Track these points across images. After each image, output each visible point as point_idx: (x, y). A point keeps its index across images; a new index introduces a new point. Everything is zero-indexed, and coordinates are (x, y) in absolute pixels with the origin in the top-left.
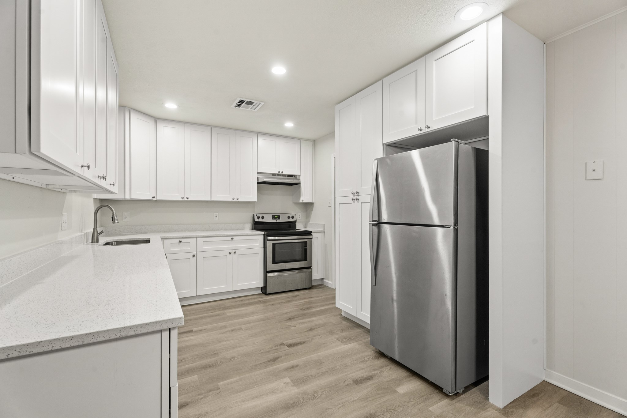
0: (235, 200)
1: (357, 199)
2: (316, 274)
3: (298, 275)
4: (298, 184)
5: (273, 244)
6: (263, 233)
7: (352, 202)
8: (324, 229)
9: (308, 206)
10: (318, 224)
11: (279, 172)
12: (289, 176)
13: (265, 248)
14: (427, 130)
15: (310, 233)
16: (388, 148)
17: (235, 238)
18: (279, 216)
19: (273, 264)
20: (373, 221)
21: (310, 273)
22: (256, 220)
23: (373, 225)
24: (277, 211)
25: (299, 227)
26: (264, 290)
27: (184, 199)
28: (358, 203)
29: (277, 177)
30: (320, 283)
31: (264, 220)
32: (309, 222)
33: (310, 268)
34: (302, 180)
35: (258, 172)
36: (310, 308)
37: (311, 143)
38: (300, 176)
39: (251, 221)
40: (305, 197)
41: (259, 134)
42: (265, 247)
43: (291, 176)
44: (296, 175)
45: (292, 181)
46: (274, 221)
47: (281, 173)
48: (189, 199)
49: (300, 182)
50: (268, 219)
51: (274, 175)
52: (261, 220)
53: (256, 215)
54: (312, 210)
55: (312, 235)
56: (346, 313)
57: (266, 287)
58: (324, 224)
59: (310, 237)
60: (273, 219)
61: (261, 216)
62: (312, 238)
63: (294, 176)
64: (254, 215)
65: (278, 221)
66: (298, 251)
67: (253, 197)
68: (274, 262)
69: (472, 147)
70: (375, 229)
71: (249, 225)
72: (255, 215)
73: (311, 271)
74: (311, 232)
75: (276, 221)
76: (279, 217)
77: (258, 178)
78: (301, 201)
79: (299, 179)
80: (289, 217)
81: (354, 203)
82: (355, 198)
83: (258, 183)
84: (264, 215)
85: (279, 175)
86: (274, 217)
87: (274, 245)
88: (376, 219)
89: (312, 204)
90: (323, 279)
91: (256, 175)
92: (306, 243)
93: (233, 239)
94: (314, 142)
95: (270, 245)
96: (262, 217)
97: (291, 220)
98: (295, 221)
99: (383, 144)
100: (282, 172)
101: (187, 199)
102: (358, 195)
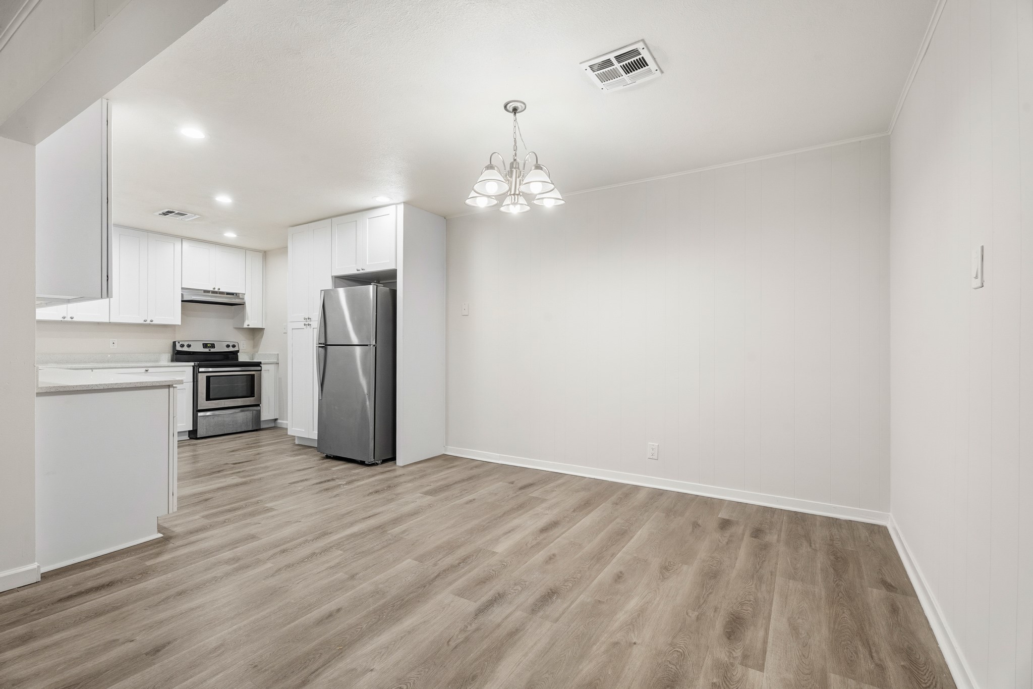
0: (148, 322)
1: (309, 325)
2: (267, 414)
3: (241, 414)
4: (243, 304)
5: (207, 376)
6: (192, 364)
7: (305, 327)
8: (278, 360)
9: (255, 333)
10: (270, 354)
11: (214, 289)
12: (228, 294)
13: (195, 383)
14: (362, 271)
15: (258, 364)
16: (337, 279)
17: (150, 370)
18: (214, 344)
19: (206, 400)
20: (319, 344)
21: (259, 412)
22: (178, 348)
23: (319, 347)
24: (209, 338)
25: (242, 358)
26: (193, 434)
27: (66, 319)
28: (310, 328)
29: (210, 294)
30: (272, 425)
31: (190, 350)
32: (257, 352)
33: (258, 405)
34: (247, 300)
35: (183, 287)
36: (259, 442)
37: (261, 254)
38: (244, 294)
39: (170, 349)
40: (252, 321)
41: (182, 238)
42: (195, 381)
43: (233, 294)
44: (239, 293)
45: (233, 300)
46: (207, 350)
47: (216, 290)
48: (73, 320)
49: (245, 303)
50: (198, 348)
51: (205, 291)
52: (185, 349)
53: (179, 343)
54: (262, 338)
55: (261, 366)
56: (299, 437)
57: (196, 430)
58: (278, 354)
59: (259, 368)
60: (204, 348)
61: (186, 344)
62: (261, 370)
63: (236, 294)
64: (174, 343)
65: (212, 350)
66: (242, 386)
67: (177, 319)
68: (208, 398)
69: (390, 289)
70: (322, 350)
71: (167, 356)
72: (177, 343)
73: (260, 410)
74: (260, 363)
75: (210, 350)
76: (213, 346)
77: (182, 295)
78: (245, 326)
79: (244, 299)
80: (228, 346)
81: (307, 328)
82: (307, 323)
83: (182, 301)
84: (190, 343)
85: (213, 292)
86: (205, 346)
87: (208, 378)
88: (323, 341)
89: (260, 330)
90: (276, 420)
91: (179, 292)
92: (253, 375)
93: (148, 371)
94: (265, 254)
95: (202, 379)
96: (188, 345)
97: (231, 349)
98: (238, 351)
99: (332, 276)
100: (219, 289)
101: (71, 320)
102: (311, 321)
